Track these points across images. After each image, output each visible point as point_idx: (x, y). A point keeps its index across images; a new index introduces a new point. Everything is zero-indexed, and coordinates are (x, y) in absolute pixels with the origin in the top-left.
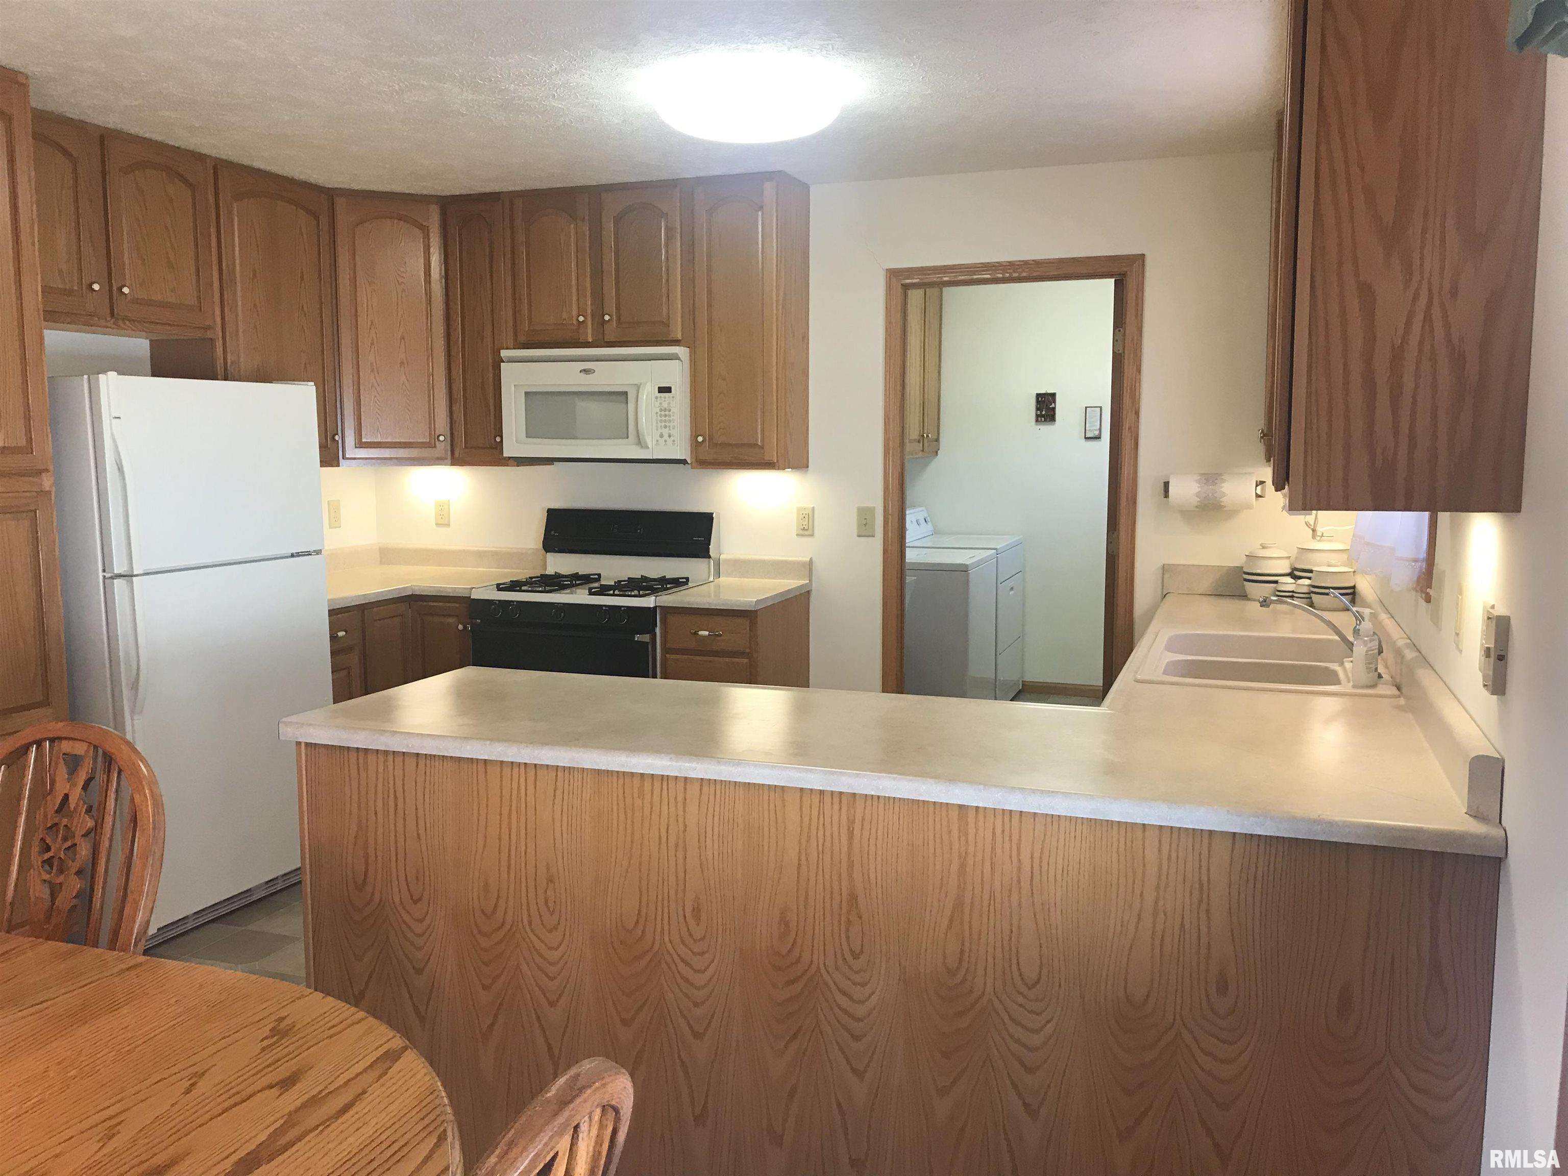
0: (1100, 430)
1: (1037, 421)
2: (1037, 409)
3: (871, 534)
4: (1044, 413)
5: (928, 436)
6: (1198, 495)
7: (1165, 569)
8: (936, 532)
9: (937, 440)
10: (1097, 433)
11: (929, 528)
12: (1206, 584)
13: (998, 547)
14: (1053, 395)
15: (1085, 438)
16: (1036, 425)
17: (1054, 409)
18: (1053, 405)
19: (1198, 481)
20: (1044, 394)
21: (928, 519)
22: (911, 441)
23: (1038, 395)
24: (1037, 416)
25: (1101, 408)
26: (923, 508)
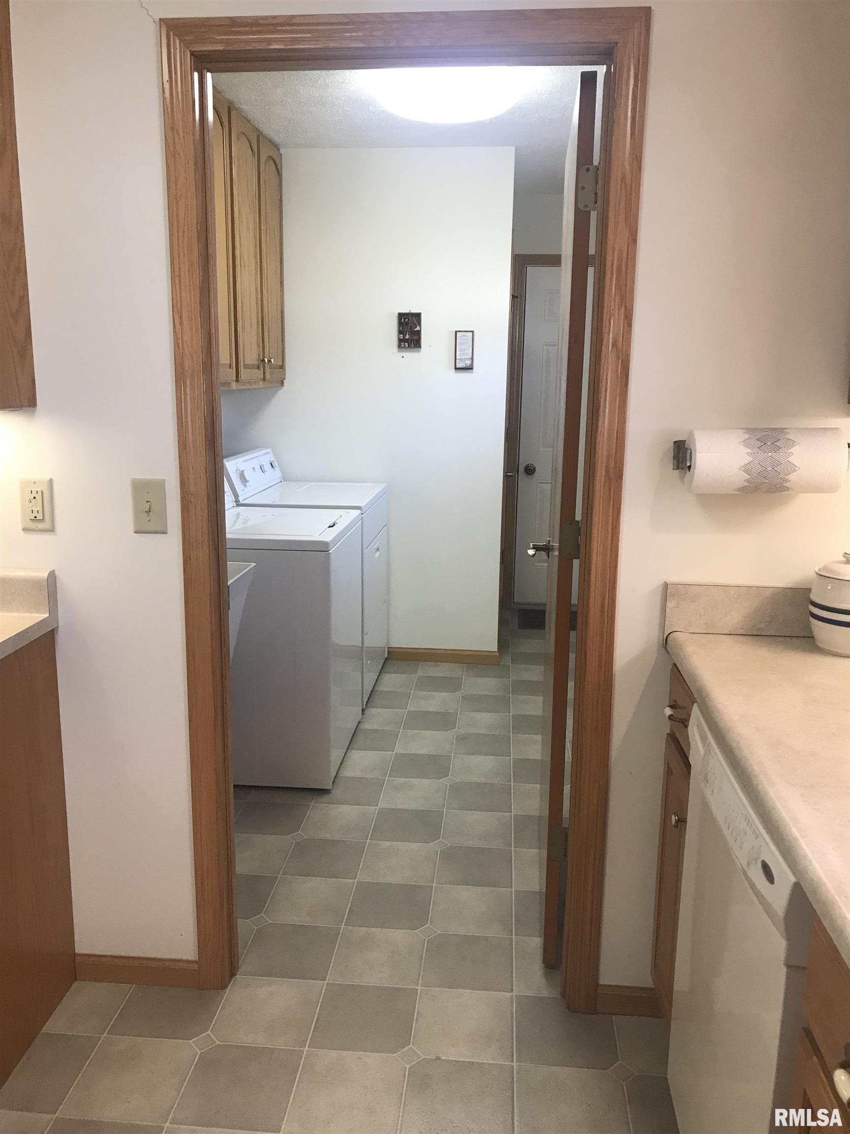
0: (472, 358)
1: (399, 346)
2: (400, 332)
3: (159, 529)
4: (407, 337)
5: (269, 361)
6: (747, 469)
7: (666, 591)
8: (285, 479)
9: (282, 367)
10: (469, 362)
11: (275, 475)
12: (736, 617)
13: (362, 505)
14: (418, 316)
15: (456, 368)
16: (399, 351)
17: (419, 332)
18: (418, 328)
19: (745, 443)
20: (407, 314)
21: (275, 464)
22: (246, 366)
23: (401, 315)
24: (400, 341)
25: (472, 332)
26: (268, 450)
